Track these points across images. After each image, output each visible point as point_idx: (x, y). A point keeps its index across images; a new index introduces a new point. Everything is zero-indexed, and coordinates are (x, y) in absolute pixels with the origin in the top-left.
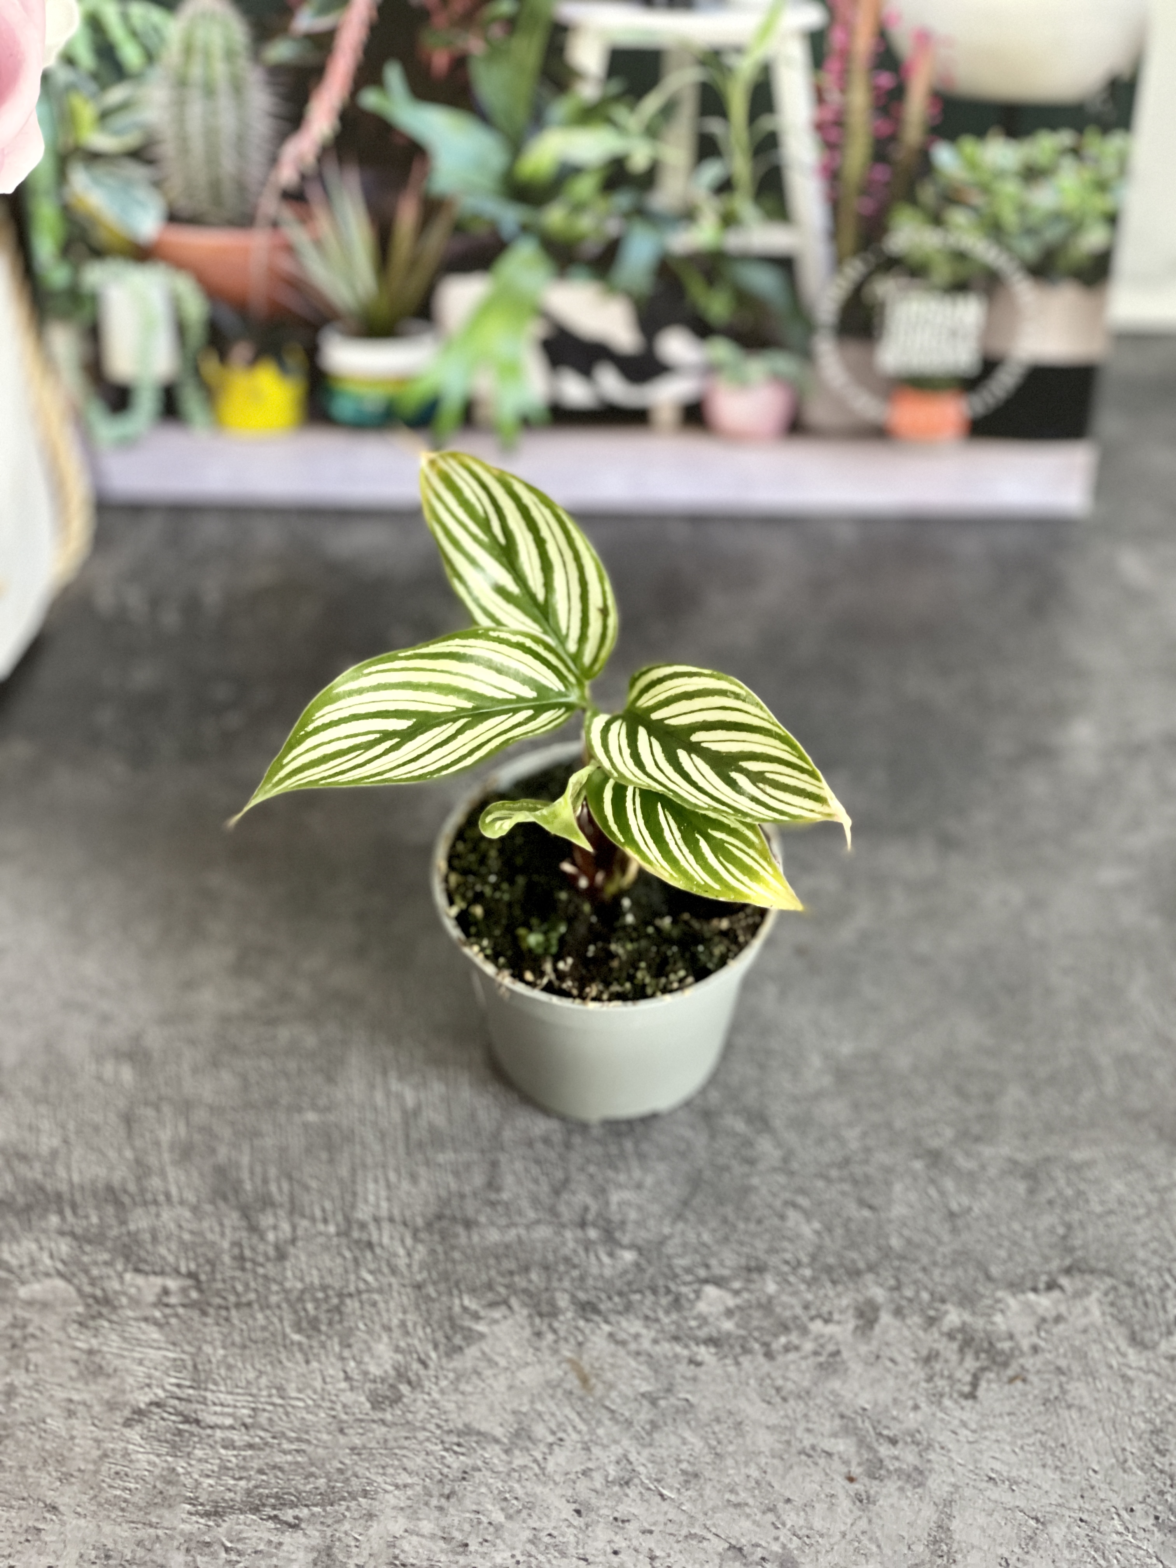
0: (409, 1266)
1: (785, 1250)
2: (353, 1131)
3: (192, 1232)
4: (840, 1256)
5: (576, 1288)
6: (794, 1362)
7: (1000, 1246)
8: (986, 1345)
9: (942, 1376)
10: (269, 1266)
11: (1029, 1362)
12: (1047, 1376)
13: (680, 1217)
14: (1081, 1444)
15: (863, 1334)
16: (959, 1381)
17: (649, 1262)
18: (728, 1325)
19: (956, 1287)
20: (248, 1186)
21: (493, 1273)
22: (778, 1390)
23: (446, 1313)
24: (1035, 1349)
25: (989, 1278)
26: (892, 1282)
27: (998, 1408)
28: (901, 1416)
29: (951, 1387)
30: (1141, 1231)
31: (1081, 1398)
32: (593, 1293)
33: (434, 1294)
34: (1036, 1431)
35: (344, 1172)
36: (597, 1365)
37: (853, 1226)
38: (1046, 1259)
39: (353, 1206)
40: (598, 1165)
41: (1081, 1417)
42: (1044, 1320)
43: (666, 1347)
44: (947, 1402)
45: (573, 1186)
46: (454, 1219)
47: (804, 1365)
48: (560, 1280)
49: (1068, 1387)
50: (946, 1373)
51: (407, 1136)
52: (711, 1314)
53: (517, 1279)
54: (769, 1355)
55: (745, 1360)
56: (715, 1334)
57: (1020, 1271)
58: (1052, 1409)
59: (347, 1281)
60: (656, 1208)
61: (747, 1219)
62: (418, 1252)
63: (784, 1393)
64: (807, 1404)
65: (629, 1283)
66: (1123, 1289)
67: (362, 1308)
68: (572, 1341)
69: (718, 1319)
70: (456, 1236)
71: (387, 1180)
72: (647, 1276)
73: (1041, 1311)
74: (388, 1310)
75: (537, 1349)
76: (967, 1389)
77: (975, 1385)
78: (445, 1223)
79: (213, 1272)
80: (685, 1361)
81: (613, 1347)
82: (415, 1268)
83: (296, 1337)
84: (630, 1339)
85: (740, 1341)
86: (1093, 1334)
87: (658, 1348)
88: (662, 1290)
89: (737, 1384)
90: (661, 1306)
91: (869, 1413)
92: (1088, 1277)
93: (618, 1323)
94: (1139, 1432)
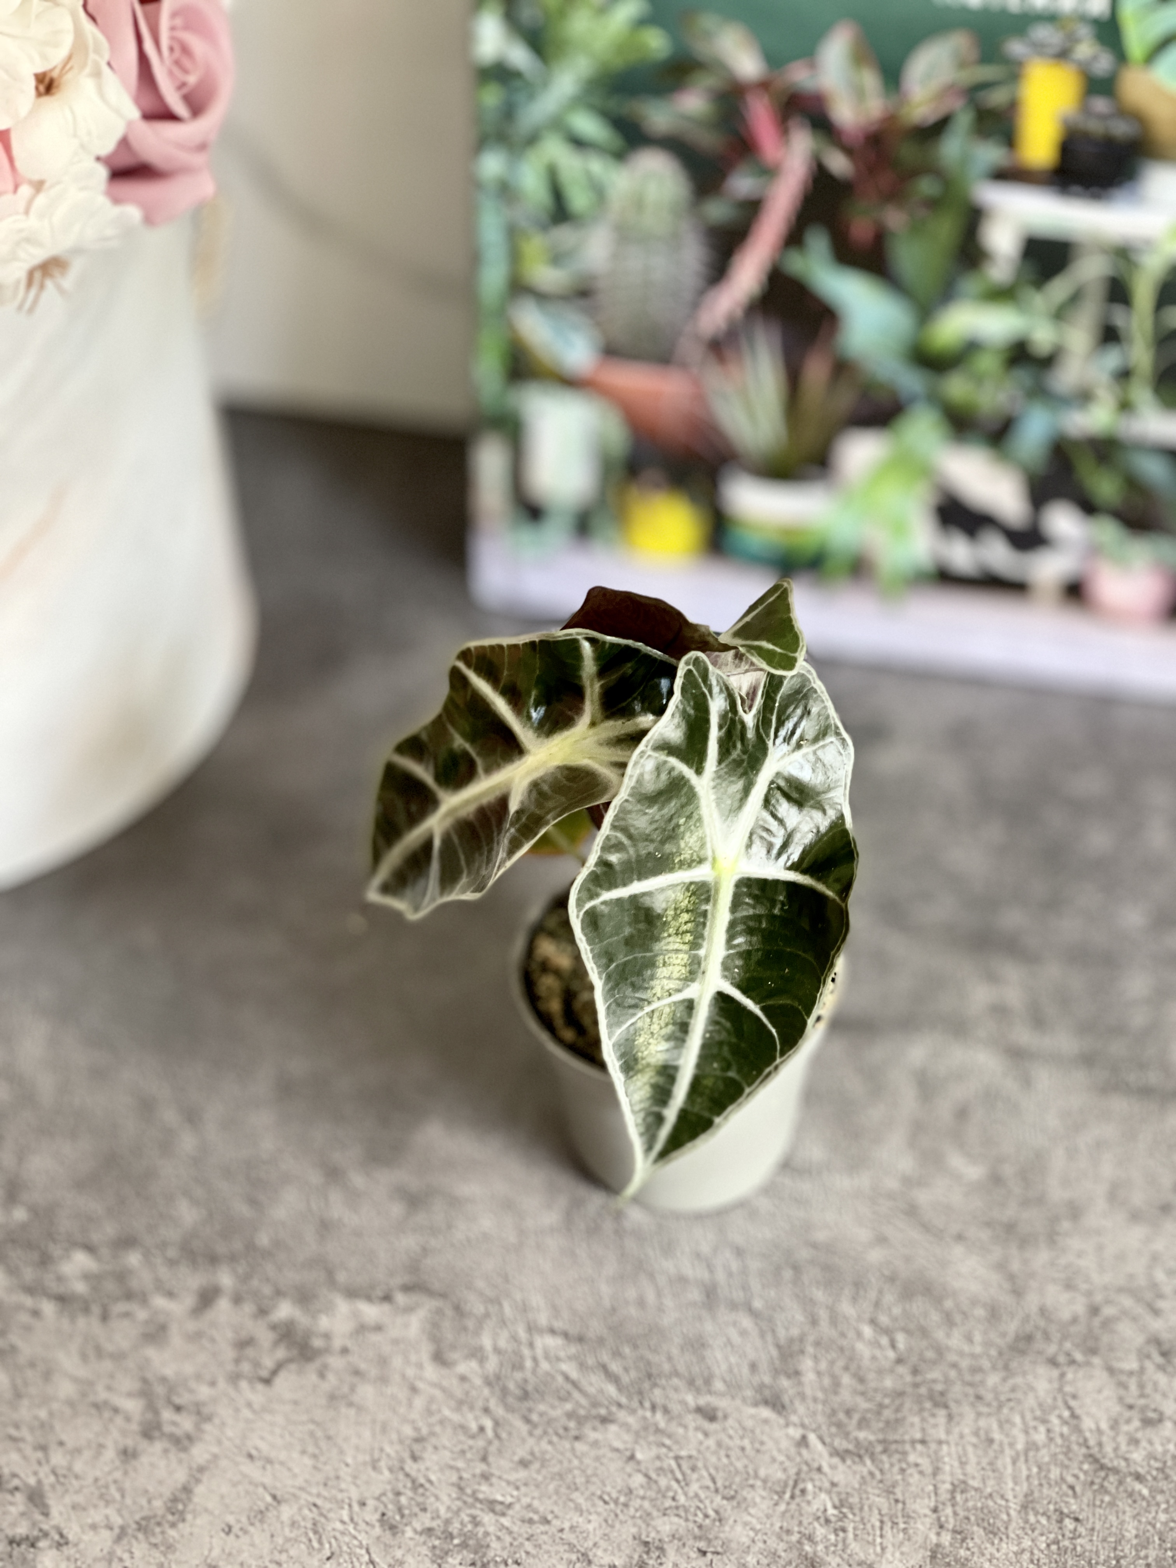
4: (208, 1243)
6: (124, 1327)
8: (301, 1340)
9: (250, 1361)
11: (333, 1360)
12: (343, 1375)
13: (84, 1188)
15: (196, 1314)
16: (262, 1366)
19: (300, 1286)
25: (332, 1283)
26: (243, 1273)
27: (287, 1396)
28: (196, 1389)
29: (254, 1370)
30: (490, 1265)
31: (365, 1399)
34: (311, 1421)
37: (233, 1223)
38: (392, 1274)
41: (356, 1416)
42: (363, 1327)
44: (244, 1384)
47: (131, 1331)
49: (358, 1388)
50: (255, 1358)
52: (70, 1275)
54: (105, 1317)
55: (80, 1318)
56: (65, 1292)
57: (364, 1280)
58: (334, 1405)
63: (102, 1352)
64: (117, 1365)
66: (449, 1312)
69: (74, 1281)
73: (366, 1319)
76: (266, 1375)
77: (275, 1372)
80: (27, 1311)
85: (85, 1303)
86: (402, 1346)
91: (168, 1382)
92: (422, 1297)
94: (403, 1437)
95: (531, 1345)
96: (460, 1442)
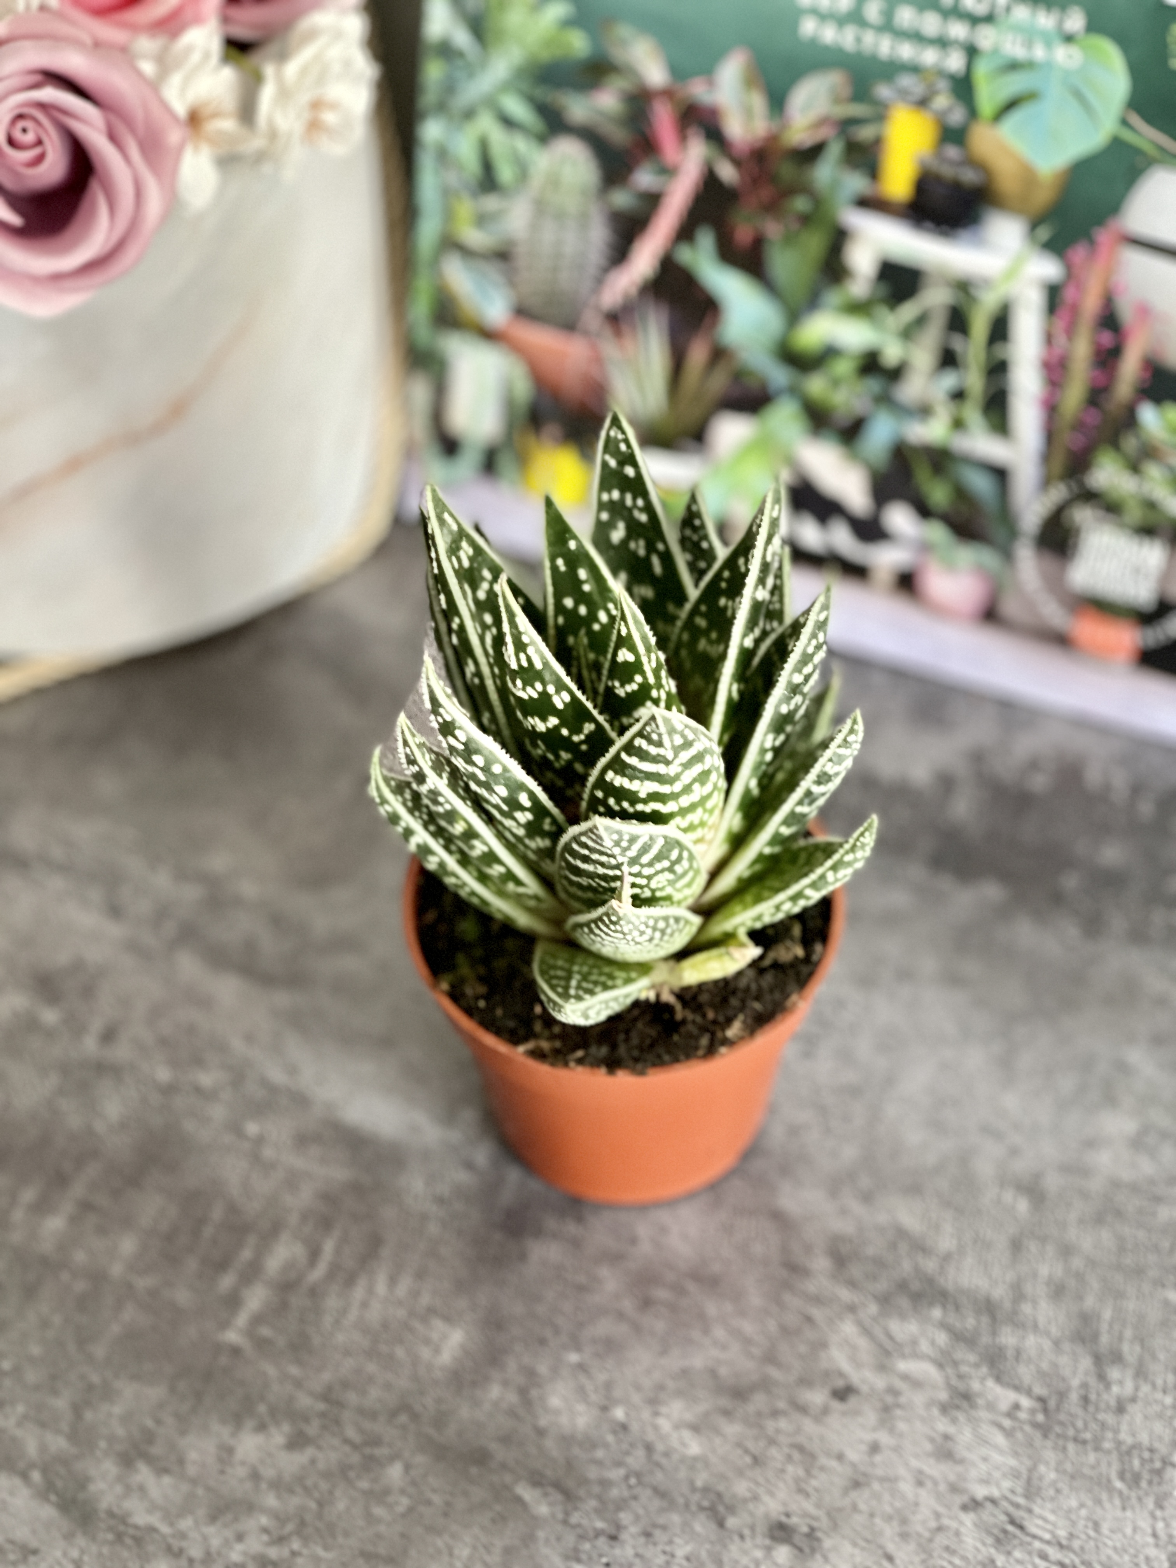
3: (1050, 1363)
10: (1109, 1414)
20: (1105, 1339)
79: (1060, 1403)
83: (1118, 1484)
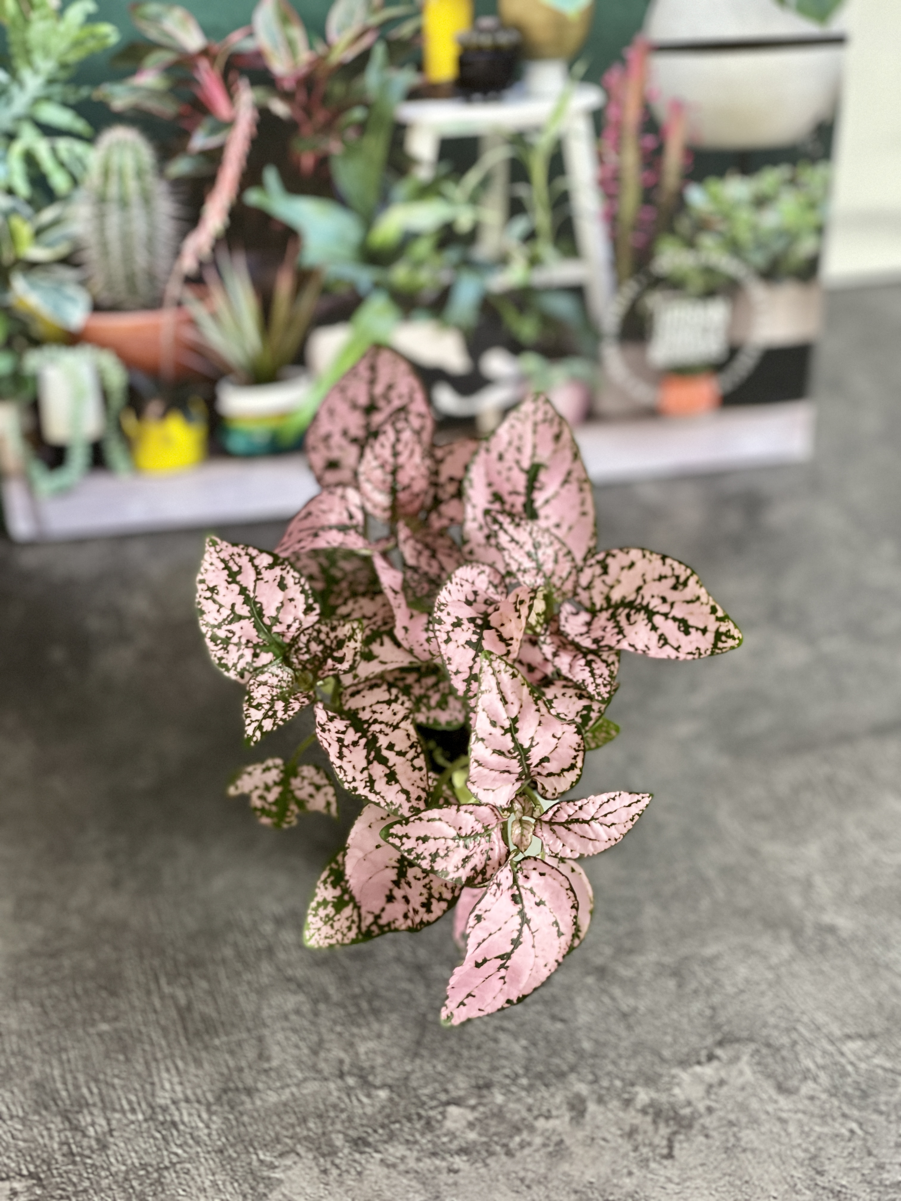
0: (209, 1135)
1: (504, 1067)
2: (140, 1032)
3: (25, 1141)
4: (547, 1064)
5: (348, 1128)
6: (530, 1155)
7: (665, 1033)
8: (671, 1114)
9: (645, 1145)
10: (94, 1156)
11: (707, 1121)
12: (723, 1130)
13: (416, 1055)
14: (760, 1179)
15: (578, 1123)
16: (658, 1146)
17: (399, 1095)
18: (472, 1136)
19: (640, 1072)
20: (64, 1094)
21: (278, 1128)
22: (522, 1180)
23: (247, 1168)
24: (710, 1110)
25: (663, 1060)
26: (590, 1077)
27: (692, 1162)
28: (620, 1183)
29: (653, 1151)
30: (768, 1003)
31: (751, 1141)
32: (361, 1129)
33: (234, 1155)
34: (725, 1175)
35: (140, 1068)
36: (377, 1188)
37: (552, 1038)
38: (702, 1037)
39: (153, 1095)
40: (343, 1024)
41: (755, 1158)
42: (711, 1086)
43: (428, 1163)
44: (653, 1165)
45: (327, 1045)
46: (237, 1089)
47: (537, 1157)
48: (333, 1123)
49: (741, 1135)
50: (647, 1142)
51: (185, 1029)
52: (457, 1129)
53: (298, 1129)
54: (509, 1153)
55: (491, 1161)
56: (464, 1145)
57: (685, 1050)
58: (732, 1155)
59: (162, 1156)
60: (395, 1051)
61: (469, 1047)
62: (214, 1122)
63: (527, 1182)
64: (546, 1188)
65: (388, 1116)
66: (764, 1051)
67: (178, 1177)
68: (353, 1172)
69: (463, 1132)
70: (243, 1103)
71: (177, 1068)
72: (401, 1108)
73: (708, 1079)
74: (200, 1175)
75: (327, 1184)
76: (665, 1151)
77: (670, 1147)
78: (230, 1094)
79: (49, 1169)
80: (445, 1171)
81: (386, 1170)
82: (215, 1137)
84: (398, 1161)
85: (485, 1147)
86: (749, 1090)
87: (421, 1165)
88: (415, 1117)
89: (489, 1182)
90: (417, 1130)
91: (595, 1185)
92: (737, 1046)
93: (386, 1150)
94: (800, 1160)
95: (842, 1054)
96: (844, 1148)
